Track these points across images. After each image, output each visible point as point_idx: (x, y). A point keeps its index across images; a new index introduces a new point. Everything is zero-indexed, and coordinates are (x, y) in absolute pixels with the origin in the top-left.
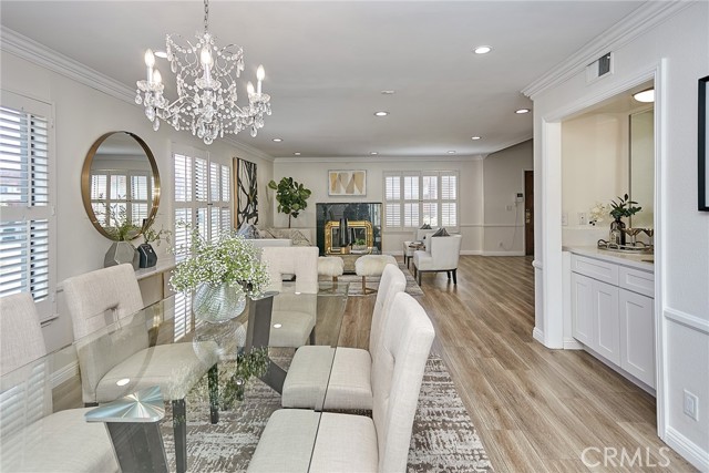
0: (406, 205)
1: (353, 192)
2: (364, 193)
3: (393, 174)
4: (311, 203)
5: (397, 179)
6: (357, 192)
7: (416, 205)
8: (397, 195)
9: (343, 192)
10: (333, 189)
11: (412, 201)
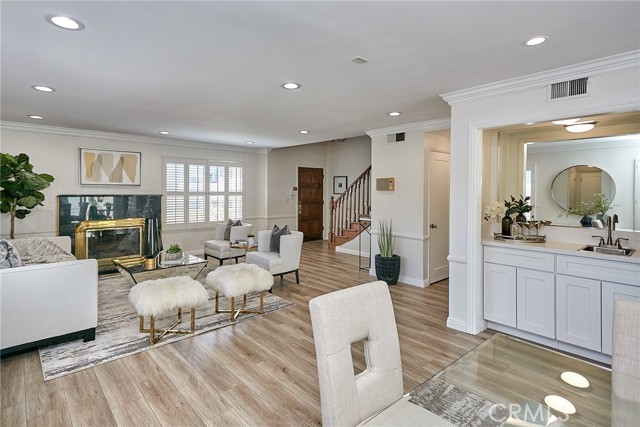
0: (190, 197)
1: (121, 180)
2: (137, 182)
3: (176, 160)
4: (50, 194)
5: (181, 167)
6: (126, 180)
7: (202, 198)
8: (181, 187)
9: (105, 179)
10: (89, 175)
11: (197, 193)
